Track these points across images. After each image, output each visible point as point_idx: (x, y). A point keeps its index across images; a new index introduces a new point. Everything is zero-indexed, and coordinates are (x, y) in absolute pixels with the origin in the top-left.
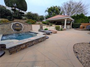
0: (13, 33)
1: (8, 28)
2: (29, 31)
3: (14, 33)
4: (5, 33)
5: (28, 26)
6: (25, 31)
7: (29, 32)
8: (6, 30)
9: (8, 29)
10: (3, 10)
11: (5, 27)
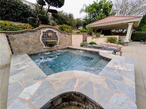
0: (43, 50)
1: (36, 41)
2: (67, 46)
3: (45, 50)
4: (30, 52)
5: (65, 36)
6: (61, 47)
7: (68, 48)
8: (32, 46)
9: (36, 43)
10: (19, 4)
11: (30, 39)
